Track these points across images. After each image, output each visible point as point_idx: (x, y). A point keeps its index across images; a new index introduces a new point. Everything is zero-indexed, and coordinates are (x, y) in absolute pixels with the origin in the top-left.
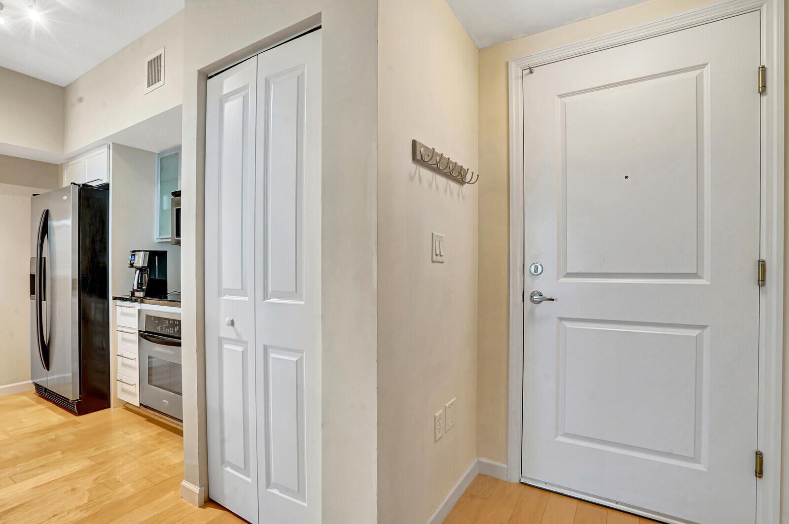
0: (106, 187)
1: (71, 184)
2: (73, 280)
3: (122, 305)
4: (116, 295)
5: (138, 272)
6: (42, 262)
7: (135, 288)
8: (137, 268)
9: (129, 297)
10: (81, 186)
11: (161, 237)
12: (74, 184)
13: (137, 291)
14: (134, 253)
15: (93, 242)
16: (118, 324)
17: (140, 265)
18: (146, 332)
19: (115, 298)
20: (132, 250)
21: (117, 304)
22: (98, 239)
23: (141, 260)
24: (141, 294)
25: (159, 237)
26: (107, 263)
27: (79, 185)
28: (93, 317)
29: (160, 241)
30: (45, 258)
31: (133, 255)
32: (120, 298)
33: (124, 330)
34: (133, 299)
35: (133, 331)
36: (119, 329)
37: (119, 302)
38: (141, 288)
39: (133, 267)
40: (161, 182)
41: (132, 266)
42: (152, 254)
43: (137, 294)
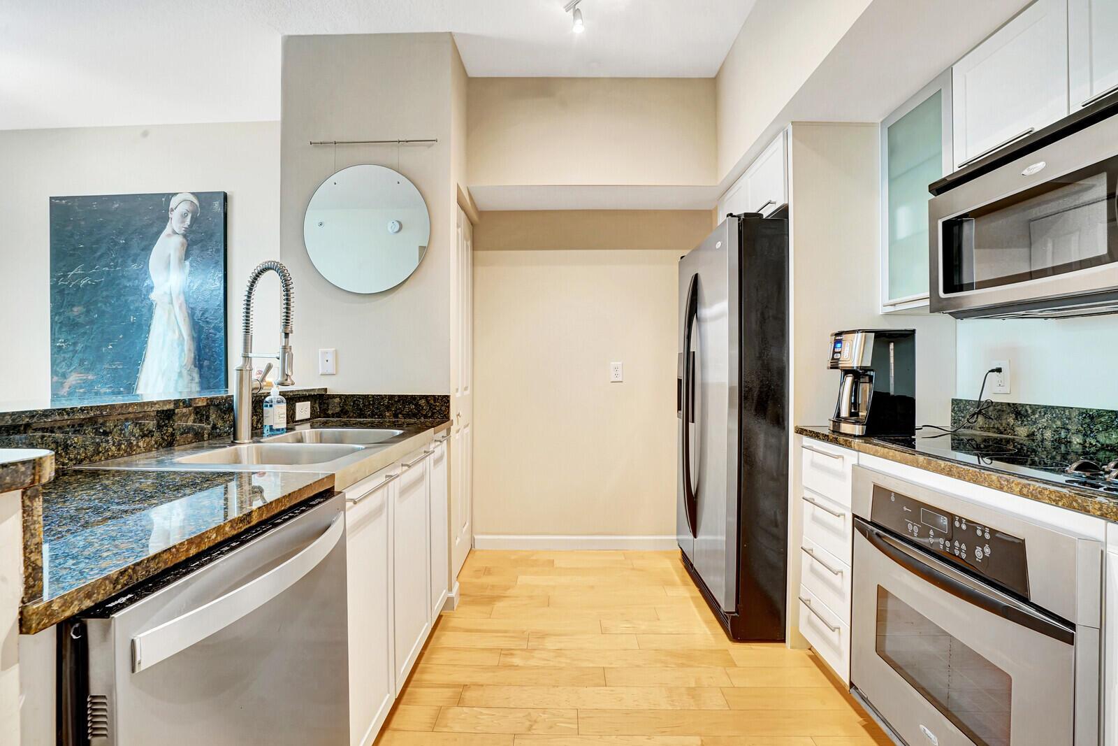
0: (783, 212)
1: (727, 216)
2: (731, 389)
3: (815, 447)
4: (801, 425)
5: (849, 379)
6: (689, 359)
7: (845, 413)
8: (847, 372)
9: (826, 432)
10: (743, 217)
11: (893, 301)
12: (731, 215)
13: (846, 420)
14: (839, 337)
15: (763, 320)
16: (804, 484)
17: (855, 363)
18: (872, 523)
19: (800, 431)
20: (837, 331)
21: (805, 444)
22: (771, 314)
23: (856, 353)
24: (858, 430)
25: (887, 302)
26: (785, 359)
27: (739, 217)
28: (760, 464)
29: (891, 309)
30: (694, 352)
31: (837, 342)
32: (811, 432)
33: (818, 500)
34: (835, 436)
35: (838, 510)
36: (808, 495)
37: (807, 441)
38: (856, 414)
39: (837, 368)
40: (891, 181)
41: (834, 365)
42: (883, 338)
43: (846, 428)
